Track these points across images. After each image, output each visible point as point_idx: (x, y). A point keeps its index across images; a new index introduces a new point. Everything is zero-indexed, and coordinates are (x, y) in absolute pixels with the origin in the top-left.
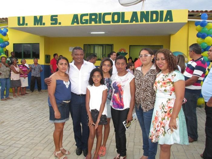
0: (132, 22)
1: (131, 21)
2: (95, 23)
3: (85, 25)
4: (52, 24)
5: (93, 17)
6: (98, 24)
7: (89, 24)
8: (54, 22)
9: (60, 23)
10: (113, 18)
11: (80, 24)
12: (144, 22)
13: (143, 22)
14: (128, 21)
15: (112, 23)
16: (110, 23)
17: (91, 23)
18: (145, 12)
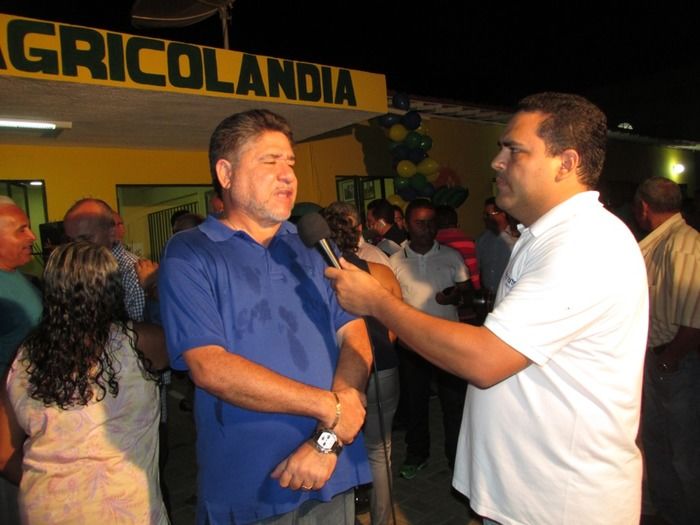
0: (246, 93)
1: (242, 89)
2: (95, 76)
3: (39, 75)
6: (109, 82)
7: (61, 77)
11: (12, 71)
13: (278, 95)
14: (232, 84)
15: (169, 88)
18: (281, 61)
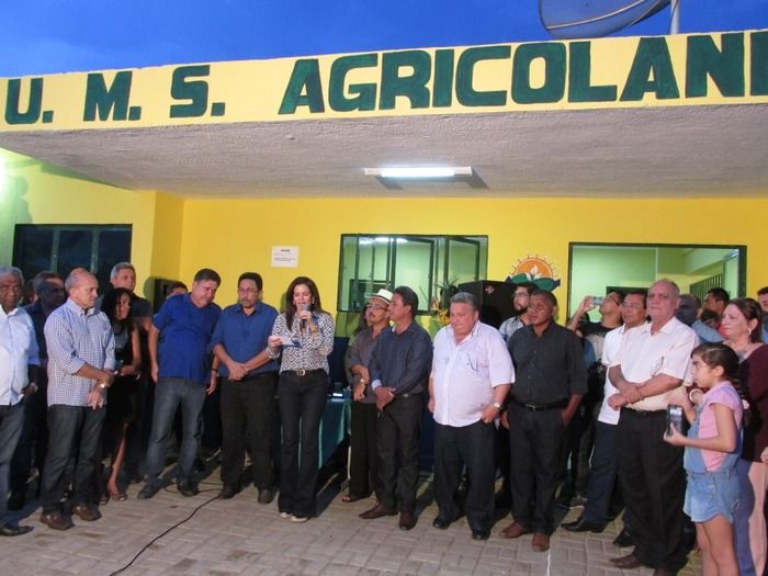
0: (639, 97)
1: (633, 91)
2: (414, 106)
3: (356, 114)
4: (176, 112)
5: (406, 71)
6: (431, 110)
7: (377, 112)
8: (189, 102)
9: (219, 109)
10: (520, 75)
11: (329, 113)
12: (713, 95)
13: (703, 93)
14: (615, 88)
15: (511, 105)
16: (503, 102)
17: (388, 103)
18: (717, 37)
